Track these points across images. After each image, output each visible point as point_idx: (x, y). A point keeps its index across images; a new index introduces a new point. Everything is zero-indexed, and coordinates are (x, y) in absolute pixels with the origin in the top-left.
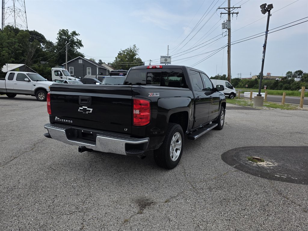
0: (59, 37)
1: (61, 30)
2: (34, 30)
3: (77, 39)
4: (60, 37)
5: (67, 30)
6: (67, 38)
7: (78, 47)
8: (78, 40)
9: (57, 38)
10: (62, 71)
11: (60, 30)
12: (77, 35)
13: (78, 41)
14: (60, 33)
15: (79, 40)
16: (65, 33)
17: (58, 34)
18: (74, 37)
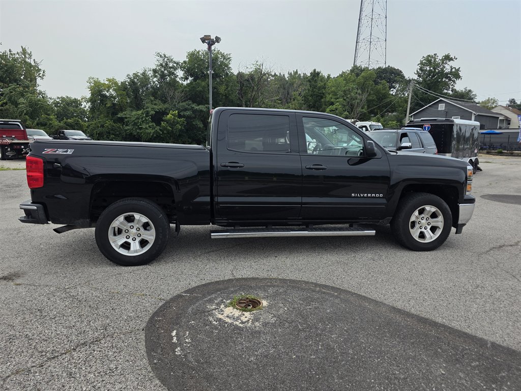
0: (418, 70)
1: (425, 56)
2: (389, 66)
3: (451, 67)
4: (420, 69)
5: (435, 55)
6: (433, 68)
7: (452, 81)
8: (452, 69)
9: (416, 72)
10: (370, 126)
11: (423, 57)
12: (451, 59)
13: (454, 70)
14: (421, 63)
15: (455, 68)
16: (430, 61)
17: (418, 65)
18: (446, 65)
